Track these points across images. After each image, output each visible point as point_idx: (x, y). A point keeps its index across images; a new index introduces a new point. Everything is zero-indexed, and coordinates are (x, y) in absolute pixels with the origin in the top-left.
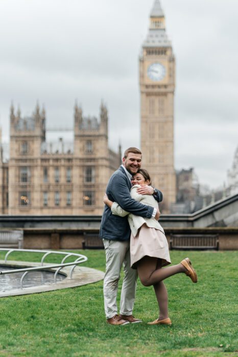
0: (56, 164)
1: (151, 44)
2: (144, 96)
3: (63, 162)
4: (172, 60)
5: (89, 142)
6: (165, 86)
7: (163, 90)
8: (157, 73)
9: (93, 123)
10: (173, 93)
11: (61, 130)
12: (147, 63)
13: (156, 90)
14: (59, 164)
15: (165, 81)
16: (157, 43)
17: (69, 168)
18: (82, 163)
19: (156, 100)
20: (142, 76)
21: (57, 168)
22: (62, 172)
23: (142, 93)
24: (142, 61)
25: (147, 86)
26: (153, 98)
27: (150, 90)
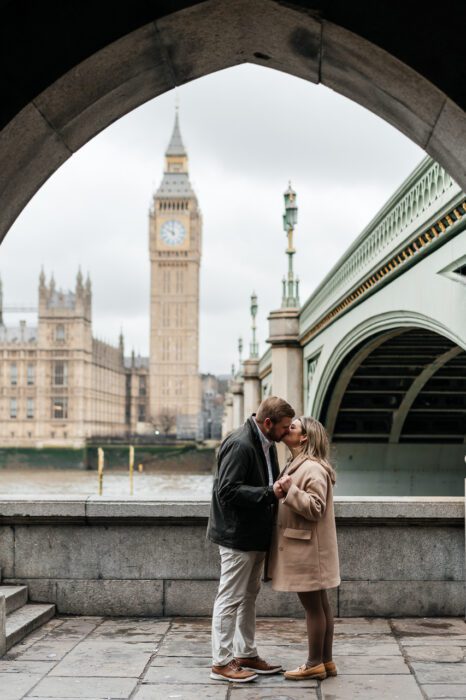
0: (11, 358)
1: (166, 194)
2: (156, 265)
3: (22, 356)
4: (196, 216)
5: (60, 327)
6: (186, 253)
7: (181, 258)
8: (175, 235)
9: (66, 299)
10: (197, 263)
11: (23, 310)
12: (160, 221)
13: (173, 258)
14: (17, 358)
15: (185, 246)
16: (175, 193)
17: (31, 364)
18: (50, 358)
19: (173, 271)
20: (153, 238)
21: (14, 364)
22: (21, 369)
23: (152, 261)
24: (153, 217)
25: (160, 253)
26: (168, 269)
27: (164, 258)
